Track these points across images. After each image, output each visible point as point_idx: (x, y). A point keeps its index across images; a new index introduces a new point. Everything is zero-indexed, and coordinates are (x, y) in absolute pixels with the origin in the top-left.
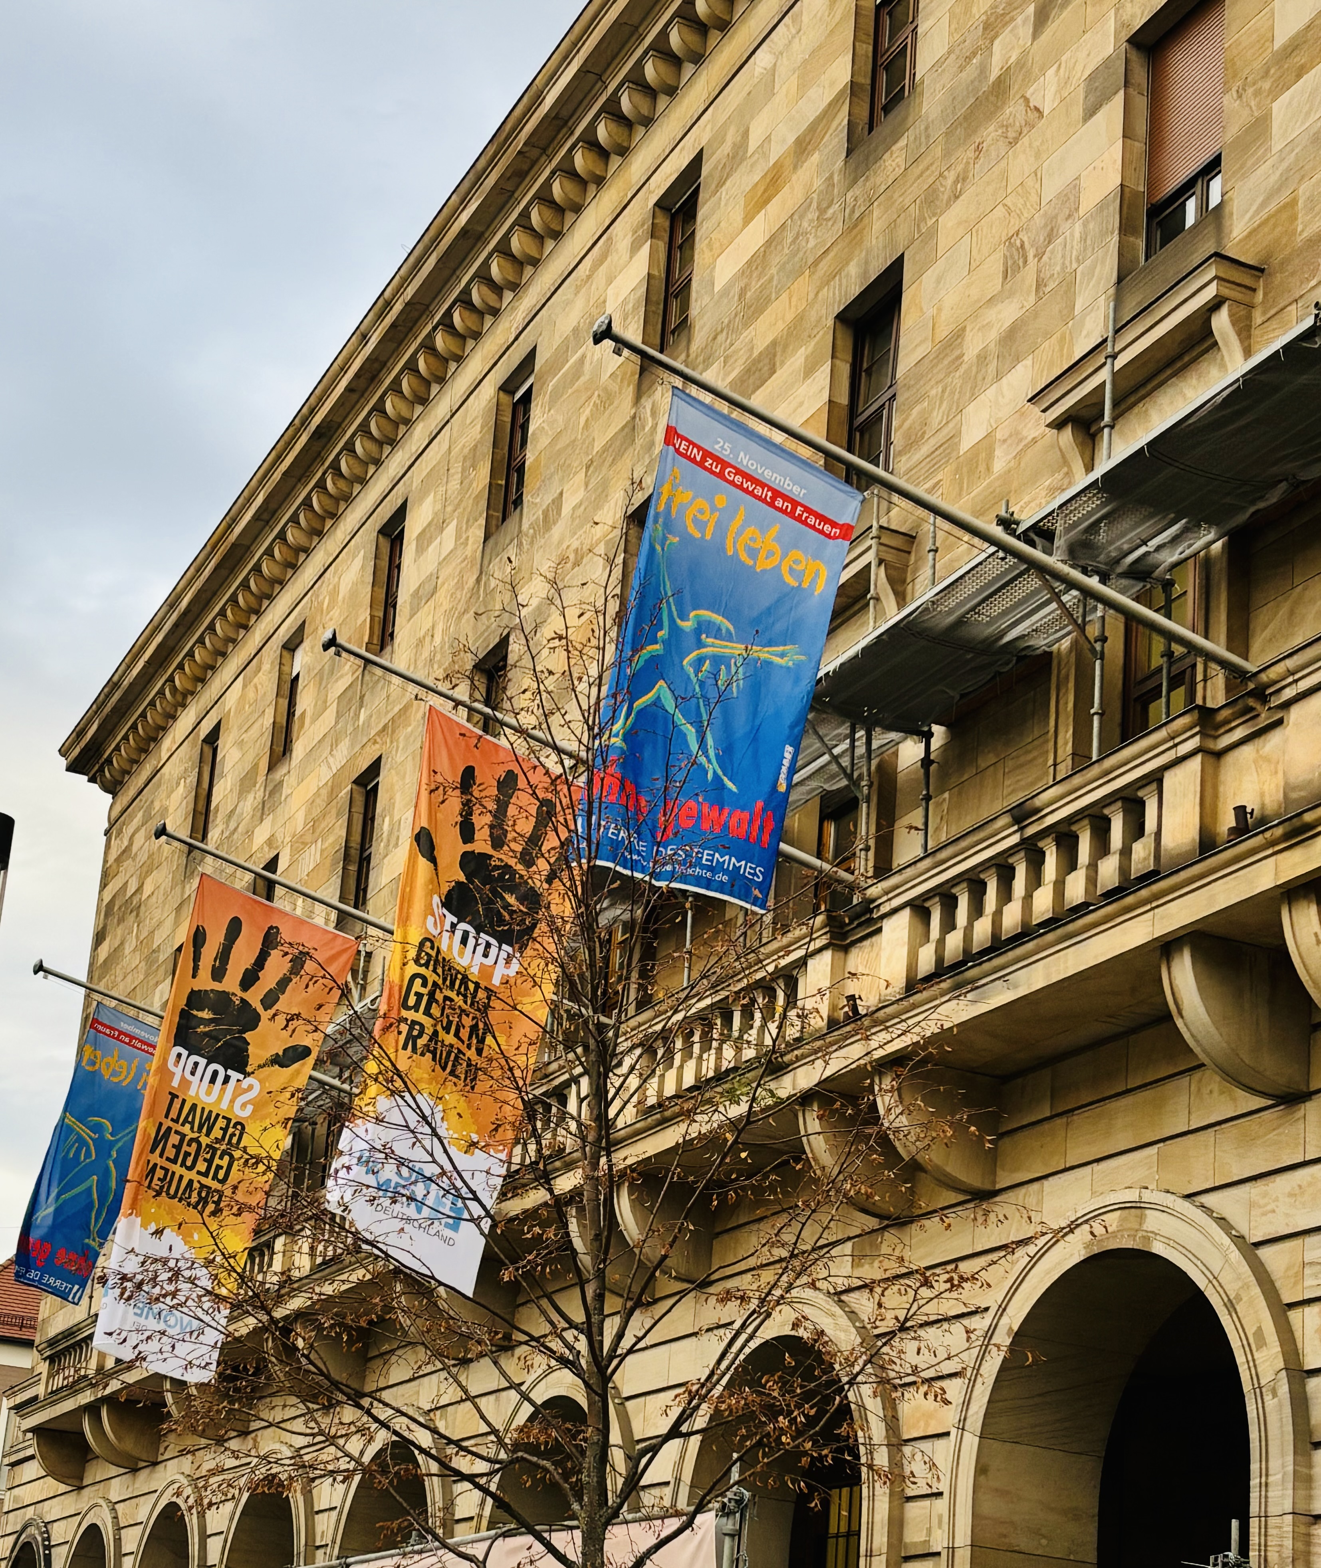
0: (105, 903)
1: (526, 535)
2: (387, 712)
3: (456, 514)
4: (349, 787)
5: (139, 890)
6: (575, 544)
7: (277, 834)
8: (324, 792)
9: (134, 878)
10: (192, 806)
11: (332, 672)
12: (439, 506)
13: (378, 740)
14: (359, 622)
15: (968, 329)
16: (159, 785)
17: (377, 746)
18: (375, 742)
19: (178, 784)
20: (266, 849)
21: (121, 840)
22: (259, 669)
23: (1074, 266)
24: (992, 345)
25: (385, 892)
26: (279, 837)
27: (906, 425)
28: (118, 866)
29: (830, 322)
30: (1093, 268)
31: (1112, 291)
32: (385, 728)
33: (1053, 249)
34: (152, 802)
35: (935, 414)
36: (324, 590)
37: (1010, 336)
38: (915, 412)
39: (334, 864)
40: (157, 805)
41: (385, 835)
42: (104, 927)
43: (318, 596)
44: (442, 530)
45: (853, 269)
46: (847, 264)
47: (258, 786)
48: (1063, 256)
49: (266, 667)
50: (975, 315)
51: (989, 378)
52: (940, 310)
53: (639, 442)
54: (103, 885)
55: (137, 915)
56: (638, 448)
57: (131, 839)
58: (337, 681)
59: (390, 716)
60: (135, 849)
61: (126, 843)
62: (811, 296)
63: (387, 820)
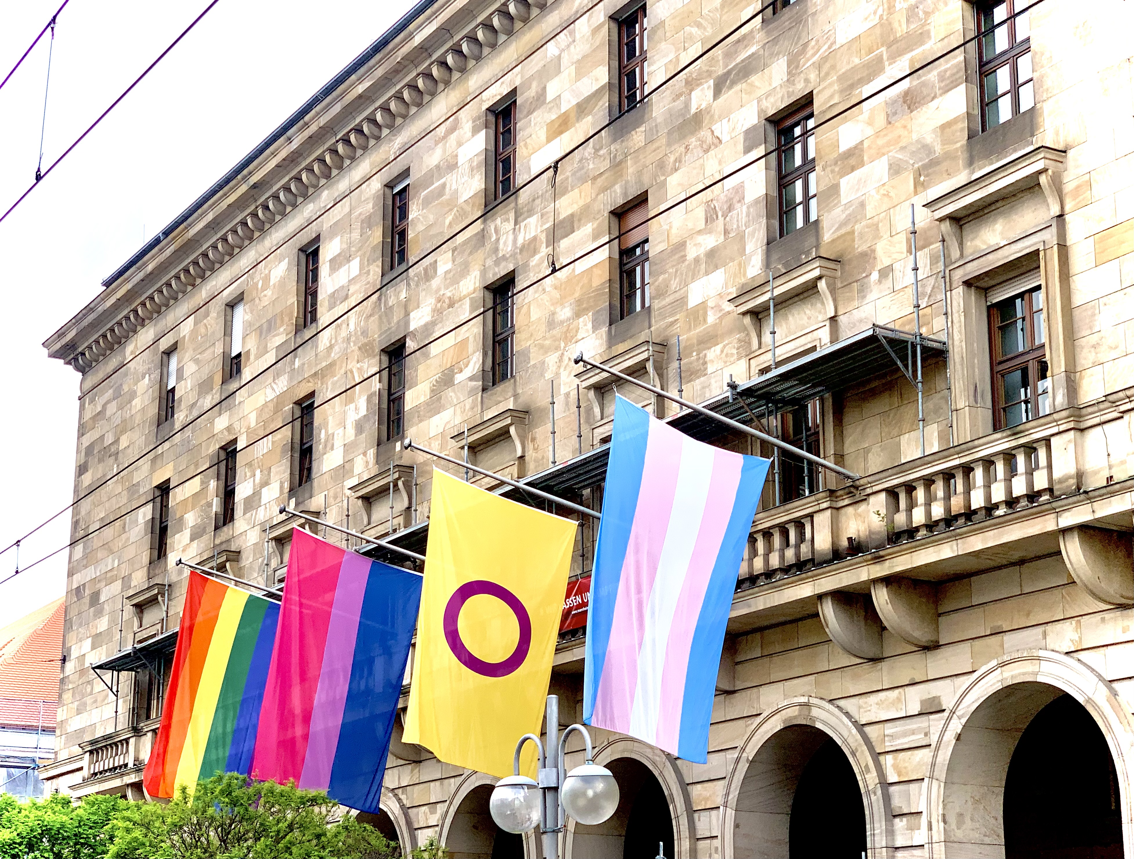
0: (84, 446)
1: (413, 280)
2: (317, 365)
3: (359, 253)
4: (291, 406)
5: (117, 441)
6: (449, 294)
7: (235, 426)
8: (271, 406)
9: (110, 433)
10: (157, 394)
11: (269, 330)
12: (345, 246)
13: (311, 380)
14: (289, 303)
15: (688, 243)
16: (126, 375)
17: (310, 384)
18: (309, 382)
19: (143, 377)
20: (226, 433)
21: (95, 405)
22: (207, 315)
23: (744, 228)
24: (702, 255)
25: (326, 476)
26: (237, 426)
27: (657, 283)
28: (94, 422)
29: (606, 214)
30: (754, 232)
31: (764, 247)
32: (316, 374)
33: (731, 216)
34: (121, 385)
35: (672, 282)
36: (257, 277)
37: (712, 254)
38: (661, 278)
39: (283, 452)
40: (126, 388)
41: (323, 441)
42: (86, 463)
43: (253, 279)
44: (349, 261)
45: (618, 188)
46: (614, 185)
47: (214, 391)
48: (738, 221)
49: (213, 314)
50: (691, 236)
51: (701, 273)
52: (671, 227)
53: (488, 246)
54: (81, 433)
55: (116, 459)
56: (488, 249)
57: (104, 406)
58: (274, 336)
59: (319, 367)
60: (108, 413)
61: (99, 409)
62: (593, 196)
63: (323, 431)
